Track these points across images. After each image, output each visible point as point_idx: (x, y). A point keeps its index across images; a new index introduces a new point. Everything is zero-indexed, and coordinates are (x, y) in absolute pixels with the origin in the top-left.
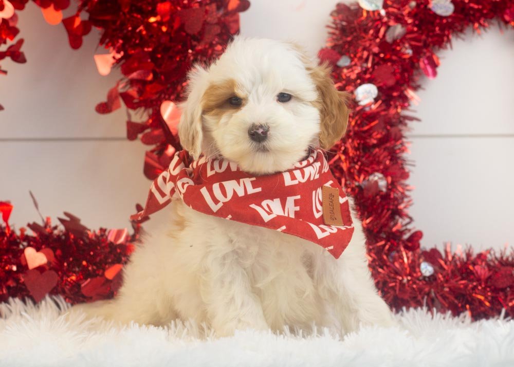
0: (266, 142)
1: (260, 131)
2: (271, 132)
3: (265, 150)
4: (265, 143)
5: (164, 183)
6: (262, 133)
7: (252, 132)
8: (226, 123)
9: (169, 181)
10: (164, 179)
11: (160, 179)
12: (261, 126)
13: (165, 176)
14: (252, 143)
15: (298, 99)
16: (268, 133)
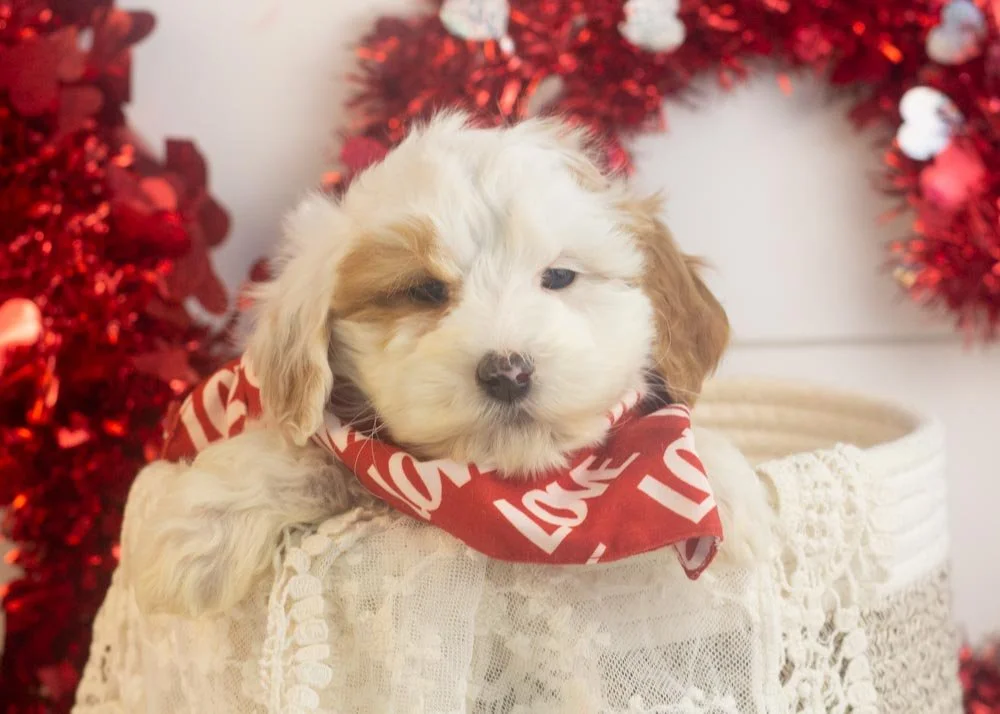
0: (527, 400)
1: (515, 373)
2: (539, 375)
3: (523, 420)
4: (524, 405)
5: (219, 403)
6: (518, 377)
7: (494, 375)
8: (410, 349)
9: (234, 399)
10: (223, 390)
11: (210, 390)
12: (516, 359)
13: (225, 382)
14: (489, 406)
15: (600, 276)
16: (532, 377)
